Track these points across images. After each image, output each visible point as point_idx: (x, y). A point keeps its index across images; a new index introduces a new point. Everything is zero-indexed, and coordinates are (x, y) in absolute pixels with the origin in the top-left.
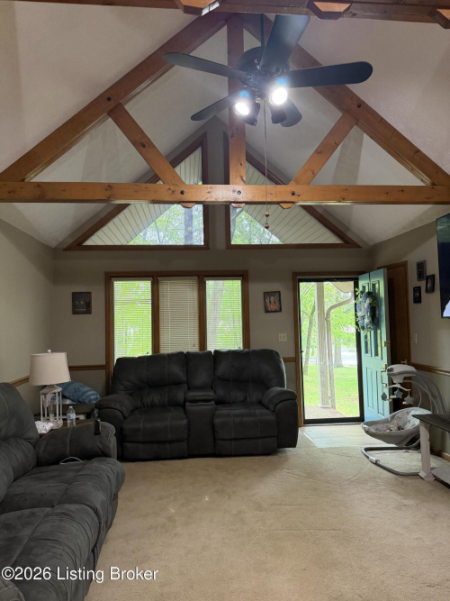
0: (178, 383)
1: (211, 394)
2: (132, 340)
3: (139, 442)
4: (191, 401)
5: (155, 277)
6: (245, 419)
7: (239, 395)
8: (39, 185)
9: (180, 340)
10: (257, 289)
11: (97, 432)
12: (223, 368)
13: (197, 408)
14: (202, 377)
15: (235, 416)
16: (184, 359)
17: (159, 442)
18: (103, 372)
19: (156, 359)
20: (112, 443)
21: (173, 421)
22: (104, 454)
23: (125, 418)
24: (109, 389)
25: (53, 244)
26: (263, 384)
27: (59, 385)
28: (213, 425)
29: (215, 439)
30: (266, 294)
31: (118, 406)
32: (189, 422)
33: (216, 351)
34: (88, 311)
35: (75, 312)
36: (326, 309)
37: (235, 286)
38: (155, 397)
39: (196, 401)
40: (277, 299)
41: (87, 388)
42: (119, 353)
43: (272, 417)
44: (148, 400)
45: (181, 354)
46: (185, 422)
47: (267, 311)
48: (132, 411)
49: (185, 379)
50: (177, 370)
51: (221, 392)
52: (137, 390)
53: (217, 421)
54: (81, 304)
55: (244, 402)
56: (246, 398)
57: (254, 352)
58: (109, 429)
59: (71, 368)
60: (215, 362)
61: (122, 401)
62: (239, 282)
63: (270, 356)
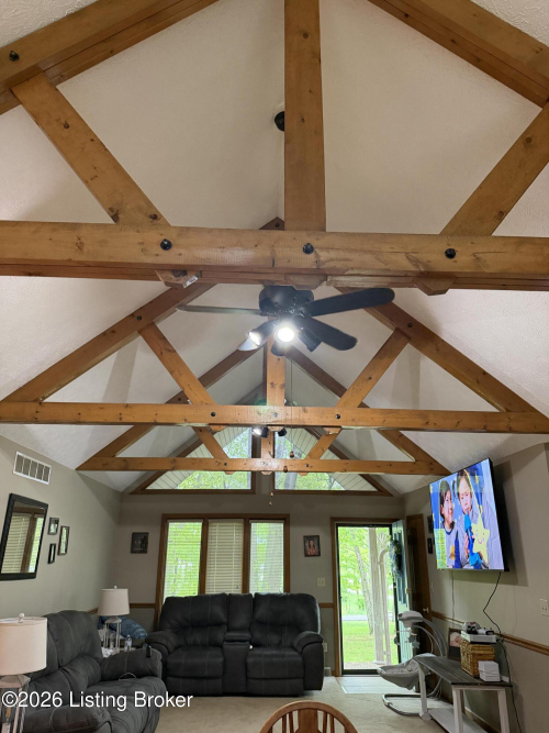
0: (219, 624)
1: (247, 635)
2: (181, 581)
3: (179, 677)
4: (228, 641)
5: (206, 519)
6: (274, 659)
7: (275, 639)
8: (125, 459)
9: (224, 582)
10: (299, 533)
11: (148, 656)
12: (261, 612)
13: (233, 647)
14: (242, 619)
15: (266, 656)
16: (226, 600)
17: (195, 678)
18: (153, 610)
19: (202, 599)
20: (159, 666)
21: (210, 659)
22: (152, 674)
23: (169, 653)
24: (157, 627)
25: (122, 489)
26: (297, 627)
27: (120, 617)
28: (246, 664)
29: (247, 678)
30: (308, 538)
31: (164, 642)
32: (225, 660)
33: (256, 594)
34: (144, 551)
35: (133, 552)
36: (380, 552)
37: (277, 529)
38: (197, 637)
39: (233, 641)
40: (316, 542)
41: (138, 626)
42: (168, 593)
43: (300, 659)
44: (190, 640)
45: (223, 595)
46: (221, 660)
47: (307, 555)
48: (176, 648)
49: (225, 620)
50: (219, 612)
51: (258, 635)
52: (181, 629)
53: (250, 660)
54: (140, 544)
55: (279, 646)
56: (280, 642)
57: (292, 596)
58: (157, 655)
59: (131, 606)
60: (254, 606)
61: (169, 638)
62: (282, 525)
63: (306, 601)
